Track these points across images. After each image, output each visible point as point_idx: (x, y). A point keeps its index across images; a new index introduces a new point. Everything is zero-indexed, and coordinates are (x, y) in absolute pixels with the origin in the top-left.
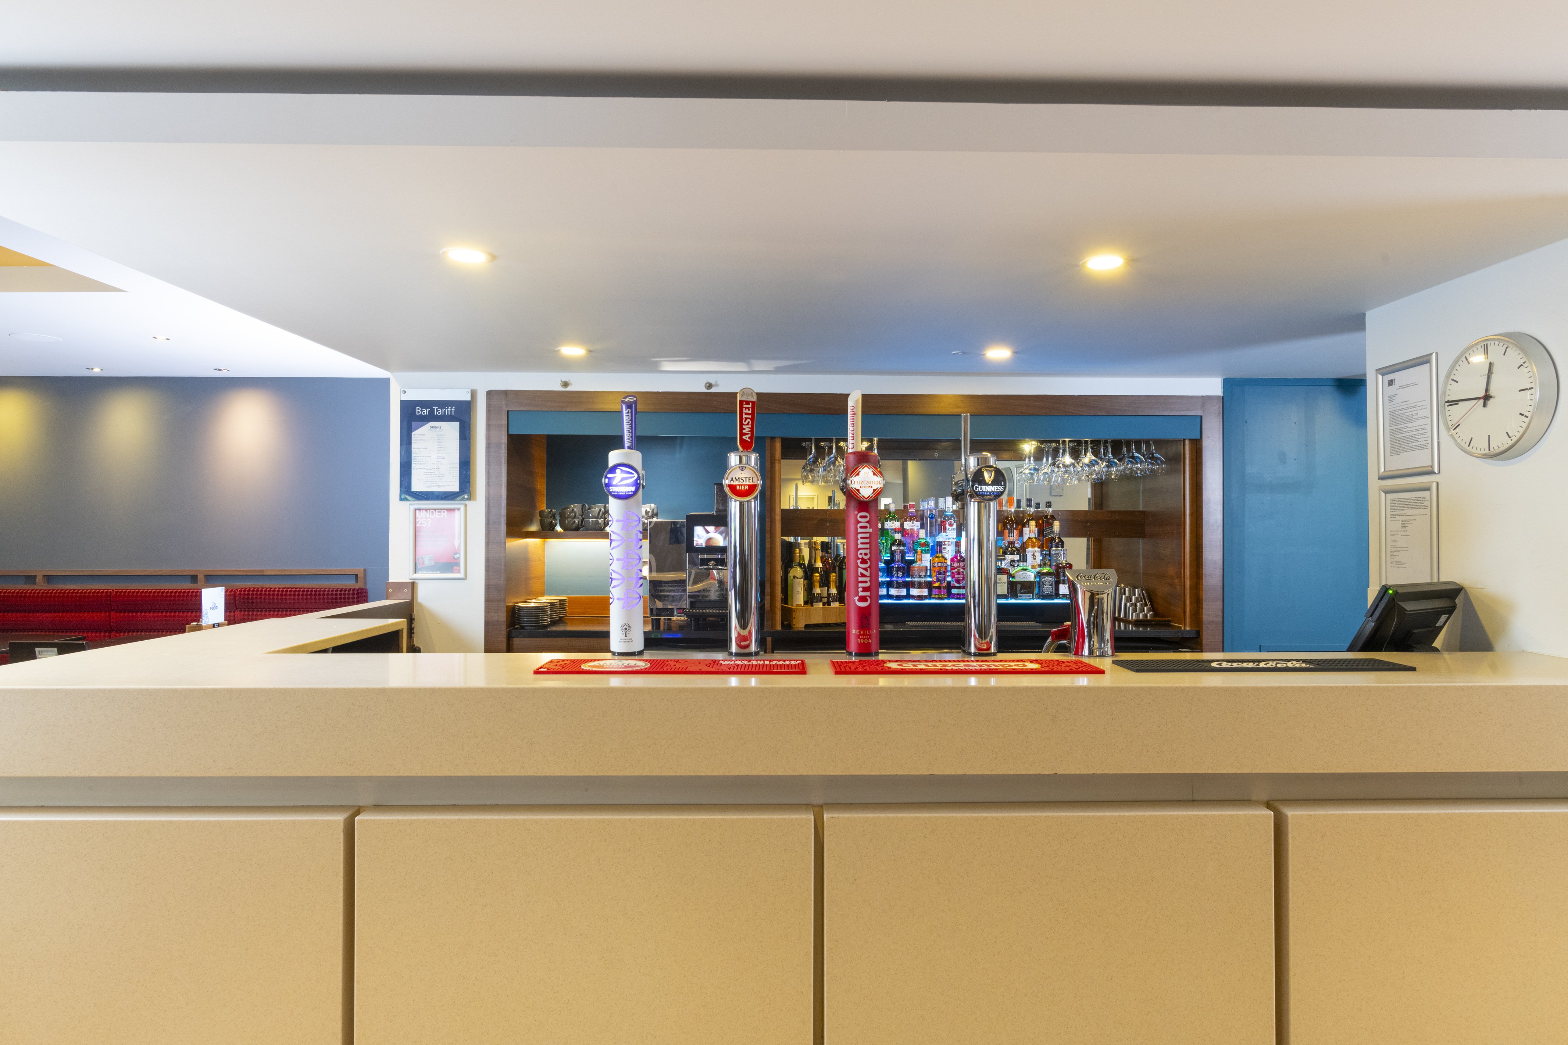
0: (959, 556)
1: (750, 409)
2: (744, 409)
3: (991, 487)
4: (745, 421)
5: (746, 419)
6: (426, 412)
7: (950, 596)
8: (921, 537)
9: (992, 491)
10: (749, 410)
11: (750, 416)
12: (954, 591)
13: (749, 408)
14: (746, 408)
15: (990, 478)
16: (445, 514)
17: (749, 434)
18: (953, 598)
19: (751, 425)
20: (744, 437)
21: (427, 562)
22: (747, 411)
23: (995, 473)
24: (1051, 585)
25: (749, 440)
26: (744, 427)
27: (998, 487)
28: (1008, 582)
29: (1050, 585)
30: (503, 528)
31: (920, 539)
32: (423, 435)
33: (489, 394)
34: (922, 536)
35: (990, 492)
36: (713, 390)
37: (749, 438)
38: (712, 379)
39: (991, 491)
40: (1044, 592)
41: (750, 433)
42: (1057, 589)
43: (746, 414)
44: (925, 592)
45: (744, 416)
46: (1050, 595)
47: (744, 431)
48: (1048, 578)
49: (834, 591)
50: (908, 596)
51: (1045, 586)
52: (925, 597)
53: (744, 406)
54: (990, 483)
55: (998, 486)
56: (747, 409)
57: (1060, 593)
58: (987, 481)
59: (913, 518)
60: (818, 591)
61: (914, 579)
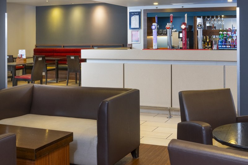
6: (133, 14)
7: (234, 47)
16: (137, 32)
21: (134, 40)
30: (146, 34)
32: (133, 18)
33: (144, 10)
36: (183, 8)
38: (183, 6)
44: (229, 46)
49: (210, 46)
50: (226, 47)
52: (229, 48)
59: (230, 31)
60: (206, 46)
61: (227, 44)
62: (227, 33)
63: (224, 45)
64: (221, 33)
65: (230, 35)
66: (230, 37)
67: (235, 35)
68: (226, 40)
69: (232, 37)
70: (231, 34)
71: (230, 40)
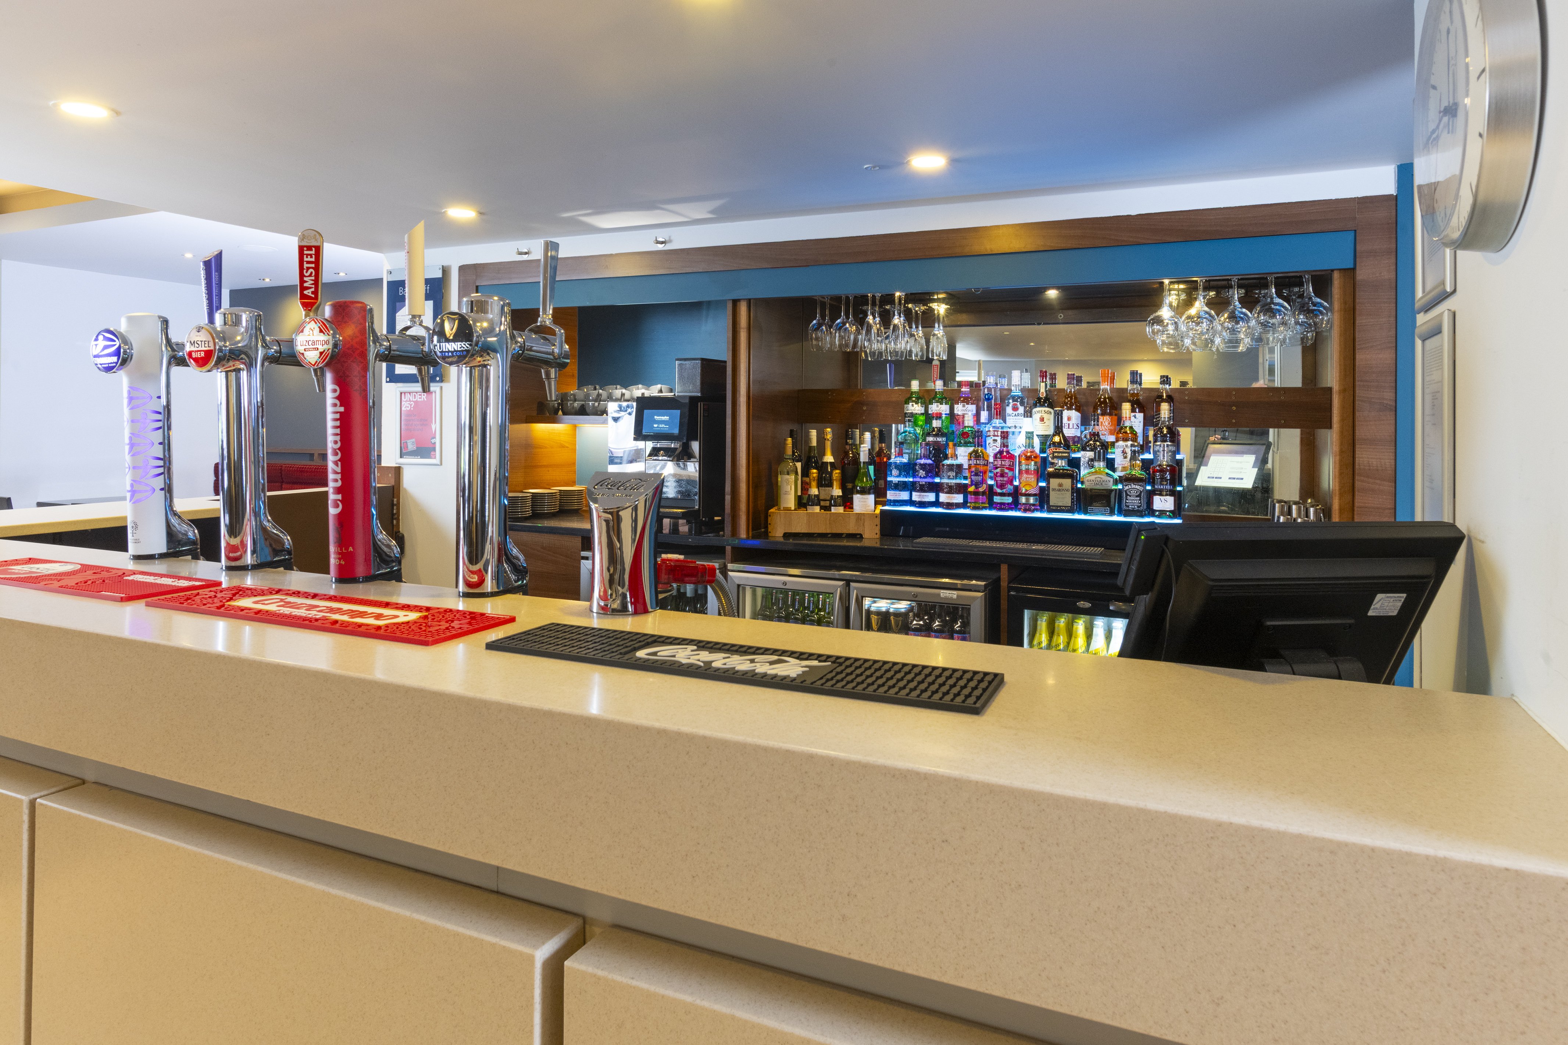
0: (1006, 452)
1: (314, 256)
2: (305, 256)
3: (453, 344)
4: (307, 272)
5: (308, 268)
7: (992, 505)
8: (966, 425)
9: (455, 351)
10: (311, 257)
11: (313, 265)
12: (997, 499)
13: (311, 255)
14: (307, 255)
15: (452, 330)
17: (312, 288)
18: (995, 508)
19: (315, 276)
20: (306, 292)
22: (309, 259)
23: (459, 323)
24: (1139, 496)
25: (313, 296)
26: (305, 279)
27: (462, 344)
28: (1072, 489)
29: (1137, 496)
31: (965, 427)
34: (968, 424)
35: (452, 352)
37: (312, 293)
39: (453, 350)
40: (1128, 506)
41: (313, 286)
42: (1150, 503)
43: (308, 262)
44: (959, 498)
45: (306, 265)
46: (1138, 511)
47: (306, 285)
48: (1133, 486)
49: (837, 492)
50: (936, 503)
51: (1128, 497)
52: (958, 506)
53: (306, 252)
54: (451, 338)
55: (462, 342)
56: (309, 257)
57: (1155, 508)
58: (448, 335)
59: (967, 400)
60: (814, 491)
61: (945, 481)
62: (952, 409)
63: (923, 489)
64: (915, 408)
65: (969, 421)
66: (965, 435)
67: (997, 422)
68: (939, 453)
69: (977, 438)
70: (977, 416)
71: (962, 455)
